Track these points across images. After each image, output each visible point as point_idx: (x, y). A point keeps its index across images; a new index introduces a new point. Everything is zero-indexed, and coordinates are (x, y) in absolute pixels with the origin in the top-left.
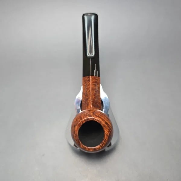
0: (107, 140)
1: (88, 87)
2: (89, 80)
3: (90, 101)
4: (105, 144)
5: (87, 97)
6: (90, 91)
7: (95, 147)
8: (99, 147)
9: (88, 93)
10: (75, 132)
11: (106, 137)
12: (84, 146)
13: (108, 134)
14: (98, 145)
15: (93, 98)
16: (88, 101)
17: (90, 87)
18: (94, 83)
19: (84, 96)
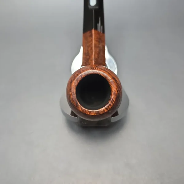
0: (114, 100)
1: (90, 43)
2: (91, 36)
3: (92, 60)
4: (112, 105)
5: (88, 57)
6: (92, 48)
7: (99, 110)
8: (104, 110)
9: (89, 52)
10: (71, 89)
11: (113, 97)
12: (83, 108)
13: (116, 92)
14: (103, 108)
15: (96, 57)
16: (90, 61)
17: (92, 44)
18: (98, 40)
19: (85, 56)
